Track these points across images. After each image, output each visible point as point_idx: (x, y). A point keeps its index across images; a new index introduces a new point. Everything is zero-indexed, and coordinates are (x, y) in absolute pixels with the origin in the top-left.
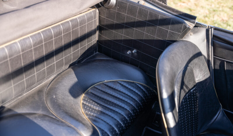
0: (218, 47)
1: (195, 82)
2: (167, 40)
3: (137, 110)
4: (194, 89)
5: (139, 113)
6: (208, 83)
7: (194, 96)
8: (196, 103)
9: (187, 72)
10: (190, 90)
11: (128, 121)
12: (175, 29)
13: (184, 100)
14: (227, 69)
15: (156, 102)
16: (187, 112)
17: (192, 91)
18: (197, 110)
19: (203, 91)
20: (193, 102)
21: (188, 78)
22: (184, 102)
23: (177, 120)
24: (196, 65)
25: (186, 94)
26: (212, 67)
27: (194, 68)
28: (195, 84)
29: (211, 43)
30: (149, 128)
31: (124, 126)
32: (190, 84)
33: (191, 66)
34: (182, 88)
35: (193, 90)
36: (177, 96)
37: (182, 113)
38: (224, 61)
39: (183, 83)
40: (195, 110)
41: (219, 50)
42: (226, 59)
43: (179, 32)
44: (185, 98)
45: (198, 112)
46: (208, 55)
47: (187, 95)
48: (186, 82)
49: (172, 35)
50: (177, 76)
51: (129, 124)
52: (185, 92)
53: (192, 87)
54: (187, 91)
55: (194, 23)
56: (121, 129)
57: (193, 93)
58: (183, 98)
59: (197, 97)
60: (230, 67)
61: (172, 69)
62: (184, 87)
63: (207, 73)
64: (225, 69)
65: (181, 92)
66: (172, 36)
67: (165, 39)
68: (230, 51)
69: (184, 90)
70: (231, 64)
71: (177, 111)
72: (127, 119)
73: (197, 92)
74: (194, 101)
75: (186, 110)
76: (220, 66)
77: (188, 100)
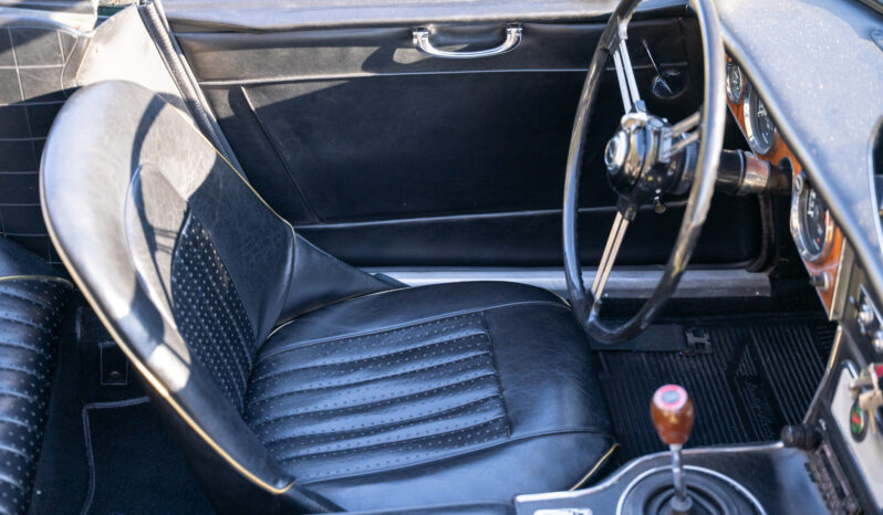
0: (201, 51)
1: (181, 200)
2: (27, 101)
3: (39, 378)
4: (188, 222)
5: (48, 384)
6: (221, 181)
7: (196, 244)
8: (213, 260)
9: (145, 190)
10: (179, 234)
11: (29, 430)
12: (38, 58)
13: (176, 276)
14: (259, 105)
15: (80, 309)
16: (201, 304)
17: (184, 232)
18: (226, 277)
19: (217, 214)
20: (203, 264)
21: (158, 203)
22: (179, 282)
23: (187, 358)
24: (159, 147)
25: (173, 255)
26: (209, 117)
27: (160, 160)
28: (185, 207)
29: (174, 47)
30: (99, 405)
31: (27, 453)
32: (171, 217)
33: (149, 161)
34: (153, 247)
35: (186, 227)
36: (154, 284)
37: (187, 320)
38: (238, 86)
39: (149, 232)
40: (219, 284)
41: (209, 58)
42: (242, 79)
43: (55, 60)
44: (176, 269)
45: (231, 282)
46: (182, 87)
47: (177, 253)
48: (155, 221)
49: (35, 77)
50: (122, 222)
51: (38, 436)
52: (167, 252)
53: (180, 222)
54: (171, 243)
55: (89, 11)
56: (19, 468)
57: (192, 237)
58: (173, 273)
59: (209, 242)
60: (264, 97)
61: (99, 212)
62: (160, 240)
63: (205, 154)
64: (253, 108)
65: (158, 263)
66: (35, 81)
67: (16, 100)
68: (241, 51)
69: (164, 249)
70: (261, 88)
71: (174, 326)
72: (22, 427)
73: (201, 227)
74: (204, 257)
75: (193, 302)
76: (233, 106)
77: (187, 268)
